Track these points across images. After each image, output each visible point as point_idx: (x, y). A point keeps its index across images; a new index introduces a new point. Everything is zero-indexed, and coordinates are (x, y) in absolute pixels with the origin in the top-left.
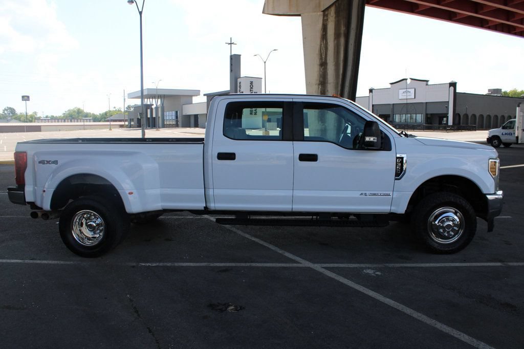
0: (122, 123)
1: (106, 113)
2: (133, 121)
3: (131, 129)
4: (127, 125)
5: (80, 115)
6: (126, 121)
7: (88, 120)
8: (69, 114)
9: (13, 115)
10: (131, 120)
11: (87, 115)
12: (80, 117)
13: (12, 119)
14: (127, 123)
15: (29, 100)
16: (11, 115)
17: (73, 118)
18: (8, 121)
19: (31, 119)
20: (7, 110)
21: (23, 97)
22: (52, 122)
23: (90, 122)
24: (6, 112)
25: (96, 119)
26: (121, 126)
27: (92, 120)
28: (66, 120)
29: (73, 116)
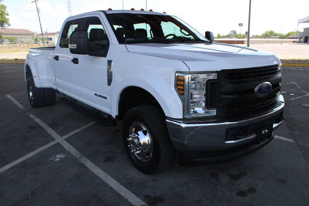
0: (295, 40)
1: (289, 34)
2: (302, 39)
3: (300, 44)
4: (298, 41)
5: (272, 34)
6: (298, 38)
7: (276, 38)
8: (265, 34)
9: (235, 35)
10: (301, 38)
11: (276, 35)
12: (271, 36)
13: (233, 37)
14: (298, 40)
15: (242, 26)
16: (234, 34)
17: (267, 37)
18: (231, 38)
19: (243, 37)
20: (232, 32)
21: (239, 24)
22: (254, 38)
23: (277, 38)
24: (231, 33)
25: (282, 37)
26: (294, 42)
27: (278, 38)
28: (262, 38)
29: (268, 35)
